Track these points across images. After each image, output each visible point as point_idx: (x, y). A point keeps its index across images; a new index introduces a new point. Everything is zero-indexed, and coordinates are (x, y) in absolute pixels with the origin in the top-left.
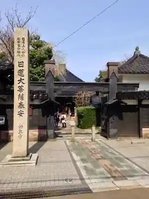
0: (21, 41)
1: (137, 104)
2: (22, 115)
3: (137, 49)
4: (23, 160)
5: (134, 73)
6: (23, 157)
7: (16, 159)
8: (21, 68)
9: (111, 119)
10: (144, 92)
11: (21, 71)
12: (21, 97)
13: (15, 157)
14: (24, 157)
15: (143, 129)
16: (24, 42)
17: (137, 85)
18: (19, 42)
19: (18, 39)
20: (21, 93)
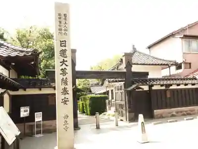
0: (63, 17)
1: (148, 89)
8: (64, 48)
11: (63, 51)
12: (65, 82)
15: (155, 111)
16: (65, 19)
17: (147, 74)
18: (60, 18)
19: (59, 15)
20: (65, 77)
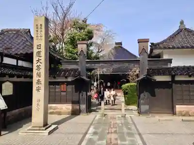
0: (39, 27)
1: (170, 80)
2: (40, 90)
3: (182, 23)
4: (39, 130)
5: (174, 48)
6: (39, 127)
7: (35, 128)
8: (39, 50)
9: (142, 95)
10: (178, 68)
11: (39, 53)
12: (39, 75)
13: (34, 127)
14: (41, 127)
15: (177, 106)
16: (41, 28)
17: (170, 61)
18: (37, 28)
19: (37, 25)
20: (39, 72)
